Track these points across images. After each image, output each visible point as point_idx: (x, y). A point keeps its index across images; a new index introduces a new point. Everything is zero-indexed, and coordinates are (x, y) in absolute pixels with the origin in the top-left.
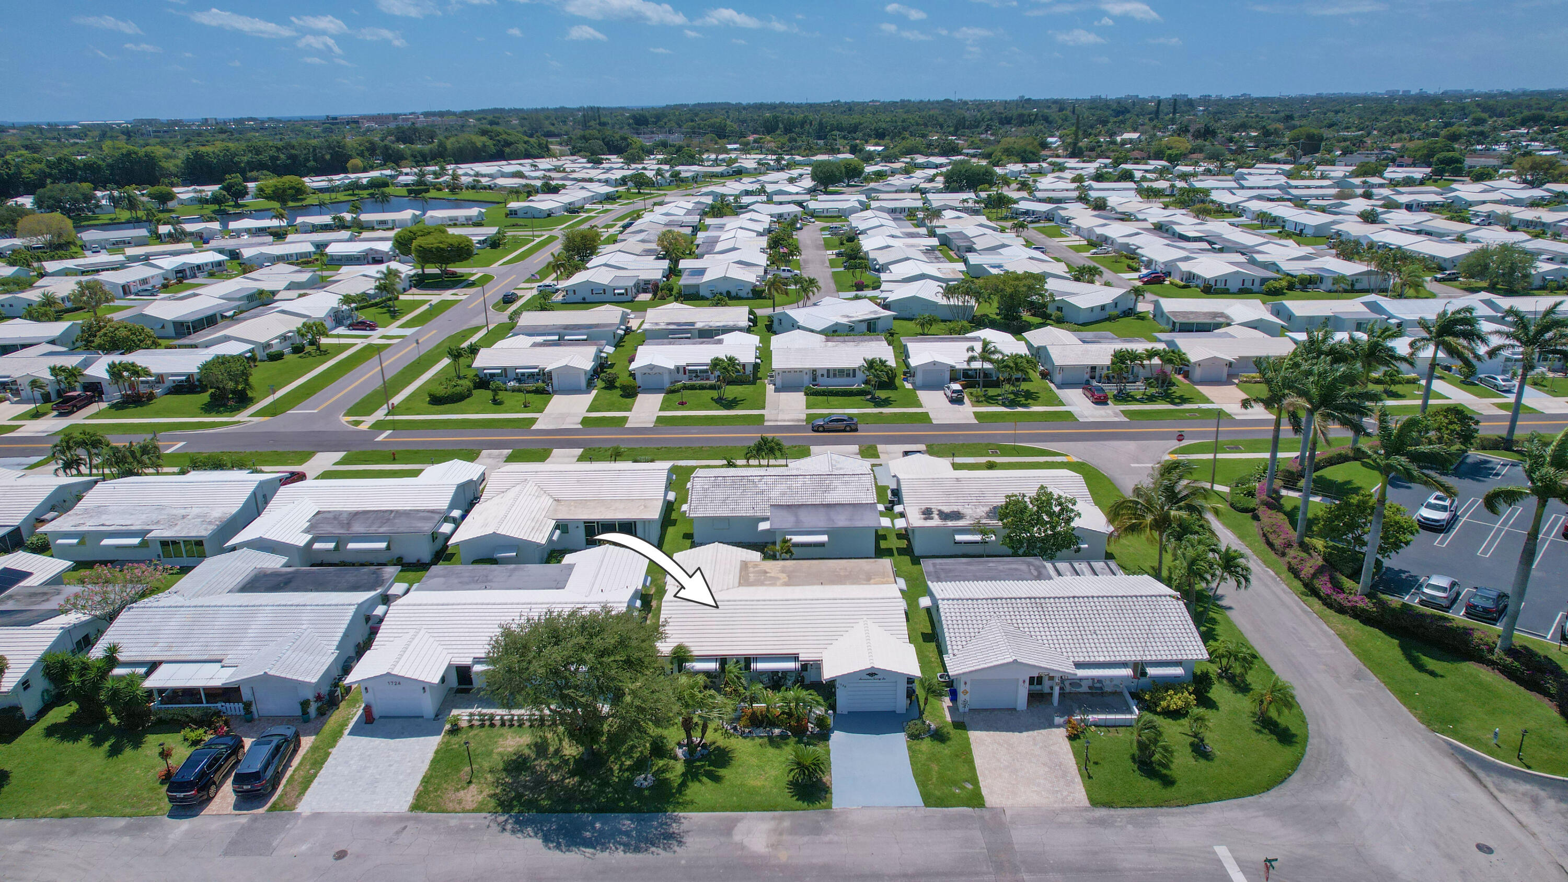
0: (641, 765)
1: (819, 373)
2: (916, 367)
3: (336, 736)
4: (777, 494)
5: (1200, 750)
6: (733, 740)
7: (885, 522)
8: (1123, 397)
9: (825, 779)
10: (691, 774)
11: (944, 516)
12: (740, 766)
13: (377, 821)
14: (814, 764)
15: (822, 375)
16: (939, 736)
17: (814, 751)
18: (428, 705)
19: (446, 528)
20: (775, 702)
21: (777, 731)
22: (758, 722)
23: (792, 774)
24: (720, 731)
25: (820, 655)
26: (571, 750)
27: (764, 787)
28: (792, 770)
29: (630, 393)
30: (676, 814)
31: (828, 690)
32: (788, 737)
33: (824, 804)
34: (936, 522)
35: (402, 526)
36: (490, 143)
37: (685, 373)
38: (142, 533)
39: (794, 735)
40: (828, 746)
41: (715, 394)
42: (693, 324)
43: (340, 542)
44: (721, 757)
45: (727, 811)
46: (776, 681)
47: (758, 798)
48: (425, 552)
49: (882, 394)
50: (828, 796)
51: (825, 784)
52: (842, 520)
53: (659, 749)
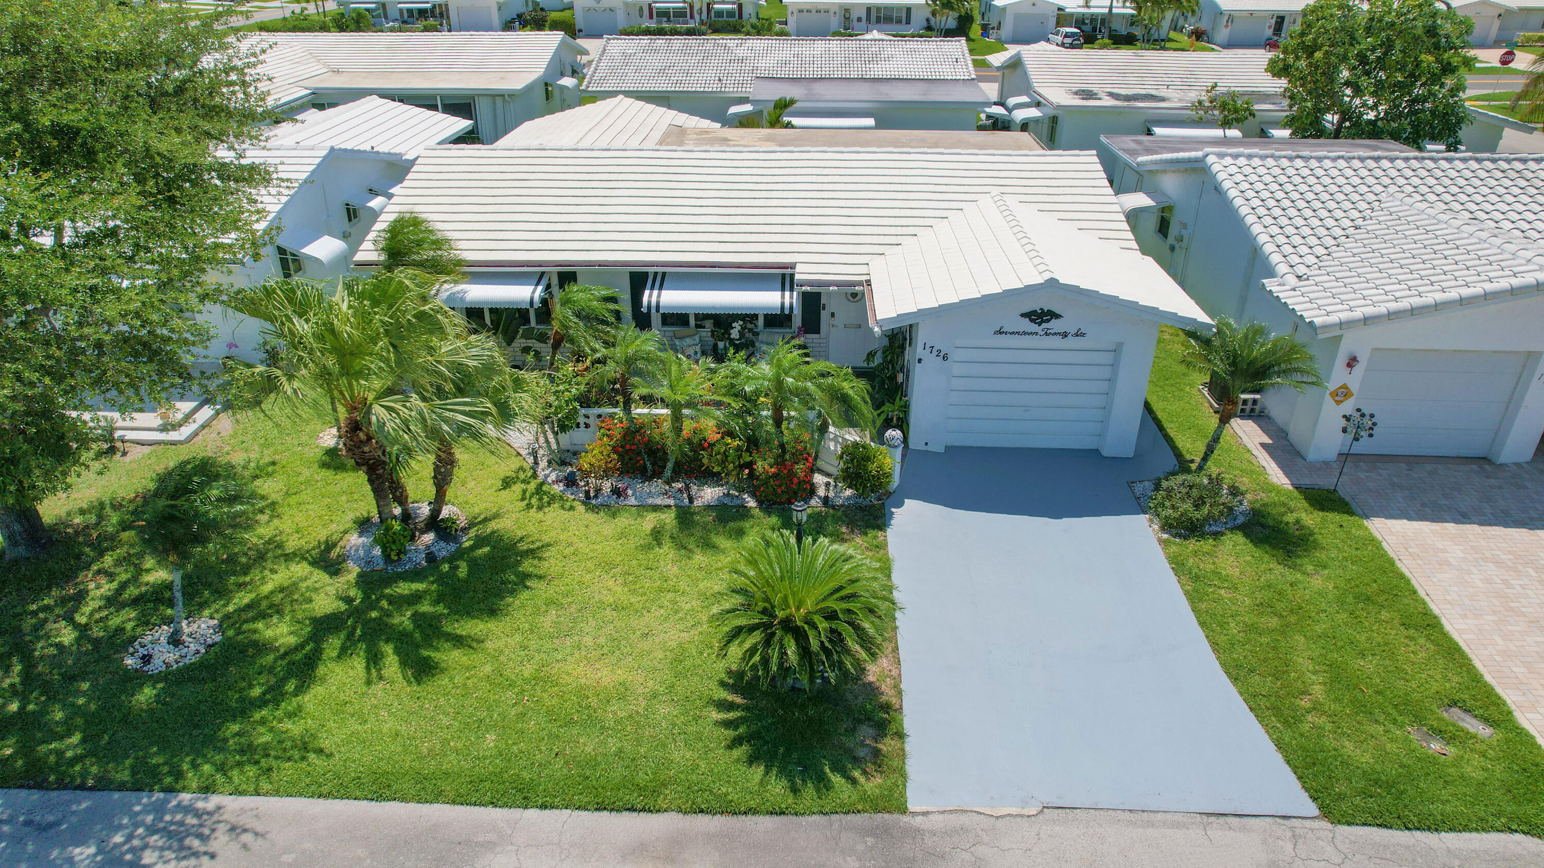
1: (854, 15)
2: (1003, 9)
4: (772, 63)
6: (554, 514)
9: (873, 672)
11: (1122, 98)
12: (550, 603)
14: (831, 616)
15: (859, 20)
17: (835, 562)
21: (709, 494)
23: (736, 651)
24: (518, 488)
25: (863, 269)
27: (623, 692)
28: (737, 632)
30: (214, 801)
32: (743, 513)
33: (873, 785)
34: (1108, 102)
37: (651, 17)
39: (768, 504)
40: (882, 546)
45: (437, 797)
47: (588, 745)
50: (887, 745)
51: (872, 690)
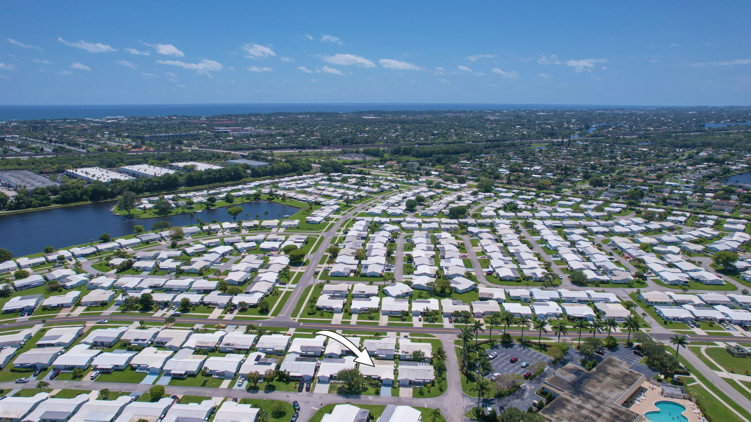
0: (356, 389)
1: (392, 311)
2: (413, 311)
3: (315, 384)
4: (379, 347)
5: (429, 392)
6: (368, 387)
7: (396, 353)
8: (456, 321)
9: (380, 392)
10: (363, 390)
11: (406, 353)
12: (369, 390)
13: (325, 394)
14: (379, 390)
16: (395, 388)
18: (327, 380)
19: (323, 350)
20: (374, 382)
21: (374, 386)
22: (371, 384)
24: (367, 385)
25: (381, 376)
26: (347, 387)
28: (376, 391)
29: (351, 314)
30: (361, 395)
31: (381, 381)
33: (379, 395)
34: (404, 354)
35: (316, 350)
36: (290, 166)
37: (363, 310)
38: (273, 349)
39: (376, 386)
40: (381, 388)
41: (368, 315)
42: (364, 292)
43: (307, 352)
44: (367, 389)
46: (375, 379)
47: (371, 394)
48: (320, 354)
49: (404, 317)
52: (388, 353)
53: (359, 387)
